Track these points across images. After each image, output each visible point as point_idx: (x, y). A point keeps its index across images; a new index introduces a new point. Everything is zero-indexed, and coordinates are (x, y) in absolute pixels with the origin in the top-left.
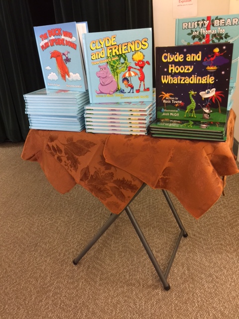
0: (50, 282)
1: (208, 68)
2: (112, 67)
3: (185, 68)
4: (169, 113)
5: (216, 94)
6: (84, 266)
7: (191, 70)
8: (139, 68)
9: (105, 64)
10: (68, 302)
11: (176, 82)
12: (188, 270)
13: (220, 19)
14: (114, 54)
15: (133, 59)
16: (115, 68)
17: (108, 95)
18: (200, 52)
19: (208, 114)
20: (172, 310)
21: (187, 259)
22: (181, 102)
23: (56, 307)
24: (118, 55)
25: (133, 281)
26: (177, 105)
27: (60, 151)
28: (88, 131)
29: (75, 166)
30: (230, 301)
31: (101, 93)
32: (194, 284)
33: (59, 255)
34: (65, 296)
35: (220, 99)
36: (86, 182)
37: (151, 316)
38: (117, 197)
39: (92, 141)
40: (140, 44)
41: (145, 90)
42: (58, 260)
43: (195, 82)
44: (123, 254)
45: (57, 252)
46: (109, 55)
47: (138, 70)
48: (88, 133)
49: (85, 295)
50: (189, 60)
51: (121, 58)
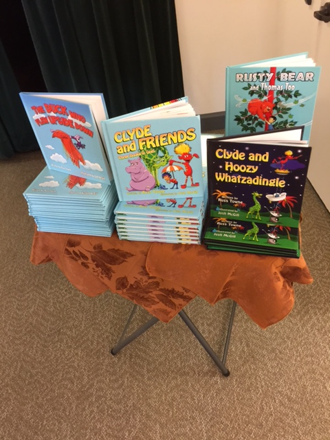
0: (88, 383)
1: (278, 171)
2: (147, 161)
3: (247, 168)
4: (227, 212)
5: (286, 199)
6: (125, 356)
7: (255, 170)
8: (184, 162)
9: (137, 158)
10: (115, 407)
11: (235, 181)
12: (248, 345)
13: (288, 72)
14: (149, 147)
15: (175, 151)
16: (151, 162)
17: (143, 192)
18: (267, 153)
19: (277, 218)
20: (234, 401)
21: (244, 331)
22: (241, 202)
23: (104, 414)
24: (155, 148)
25: (187, 370)
26: (236, 205)
27: (85, 257)
28: (121, 238)
29: (107, 274)
30: (296, 381)
31: (134, 190)
32: (255, 364)
33: (92, 344)
34: (111, 399)
35: (292, 205)
36: (125, 290)
37: (213, 412)
38: (166, 305)
39: (128, 252)
40: (185, 135)
41: (193, 185)
42: (92, 350)
43: (260, 184)
44: (169, 333)
45: (88, 339)
46: (142, 148)
47: (183, 163)
48: (123, 240)
49: (133, 394)
50: (253, 159)
51: (160, 151)
